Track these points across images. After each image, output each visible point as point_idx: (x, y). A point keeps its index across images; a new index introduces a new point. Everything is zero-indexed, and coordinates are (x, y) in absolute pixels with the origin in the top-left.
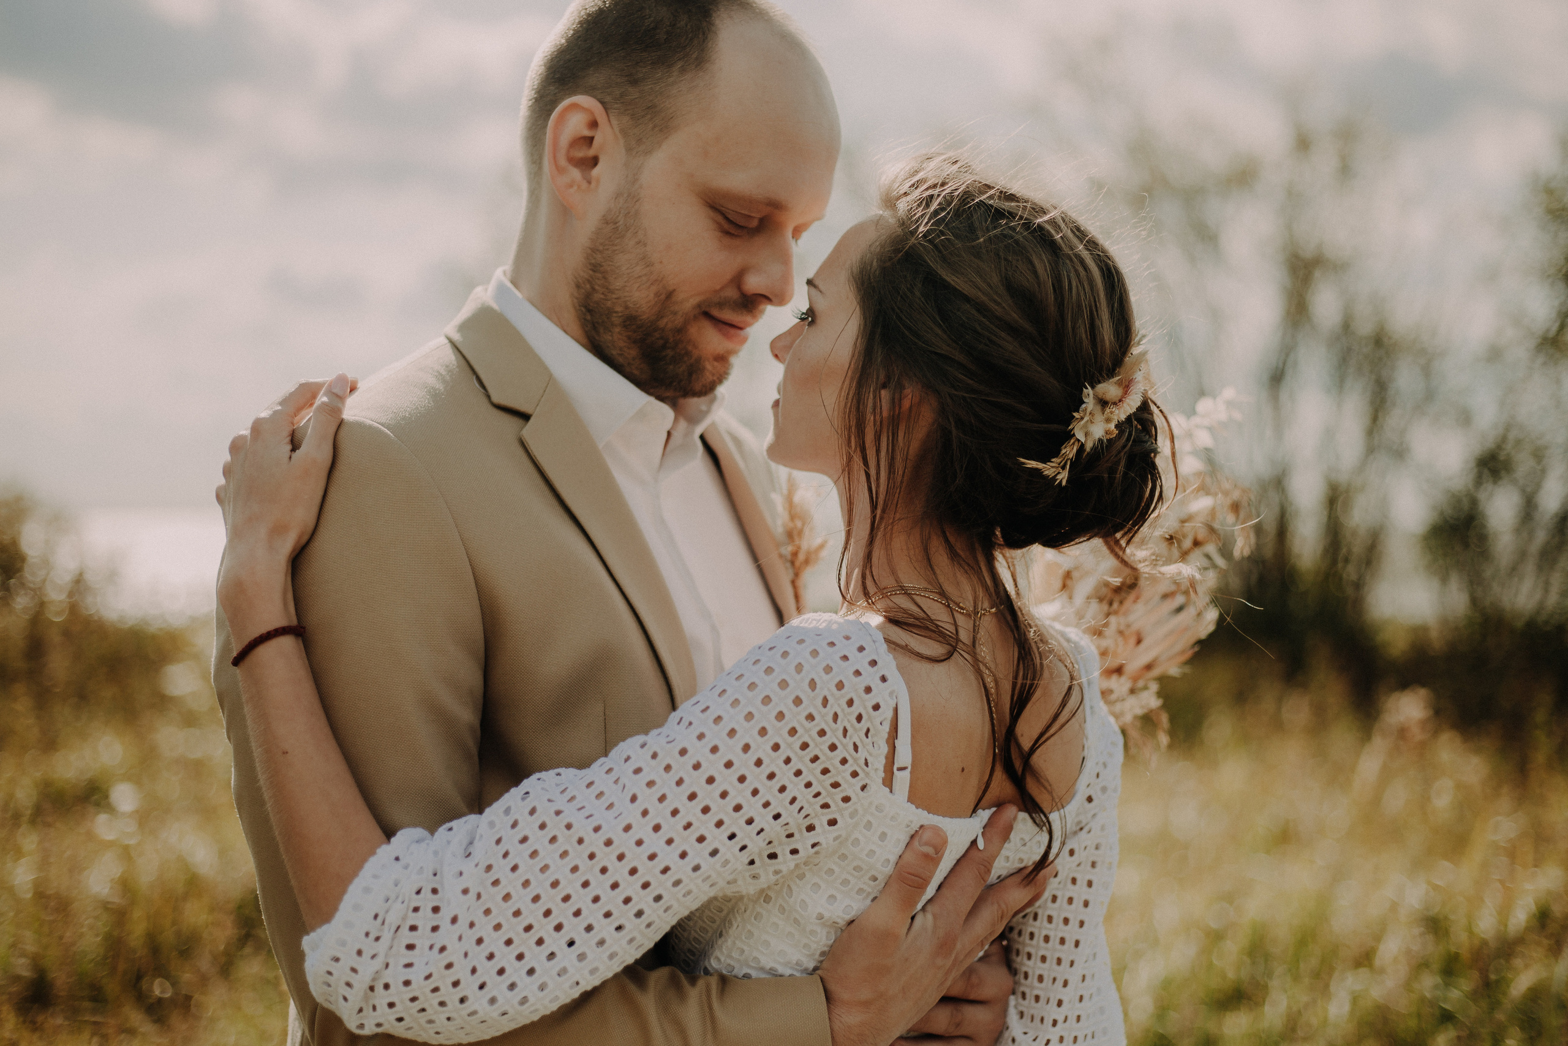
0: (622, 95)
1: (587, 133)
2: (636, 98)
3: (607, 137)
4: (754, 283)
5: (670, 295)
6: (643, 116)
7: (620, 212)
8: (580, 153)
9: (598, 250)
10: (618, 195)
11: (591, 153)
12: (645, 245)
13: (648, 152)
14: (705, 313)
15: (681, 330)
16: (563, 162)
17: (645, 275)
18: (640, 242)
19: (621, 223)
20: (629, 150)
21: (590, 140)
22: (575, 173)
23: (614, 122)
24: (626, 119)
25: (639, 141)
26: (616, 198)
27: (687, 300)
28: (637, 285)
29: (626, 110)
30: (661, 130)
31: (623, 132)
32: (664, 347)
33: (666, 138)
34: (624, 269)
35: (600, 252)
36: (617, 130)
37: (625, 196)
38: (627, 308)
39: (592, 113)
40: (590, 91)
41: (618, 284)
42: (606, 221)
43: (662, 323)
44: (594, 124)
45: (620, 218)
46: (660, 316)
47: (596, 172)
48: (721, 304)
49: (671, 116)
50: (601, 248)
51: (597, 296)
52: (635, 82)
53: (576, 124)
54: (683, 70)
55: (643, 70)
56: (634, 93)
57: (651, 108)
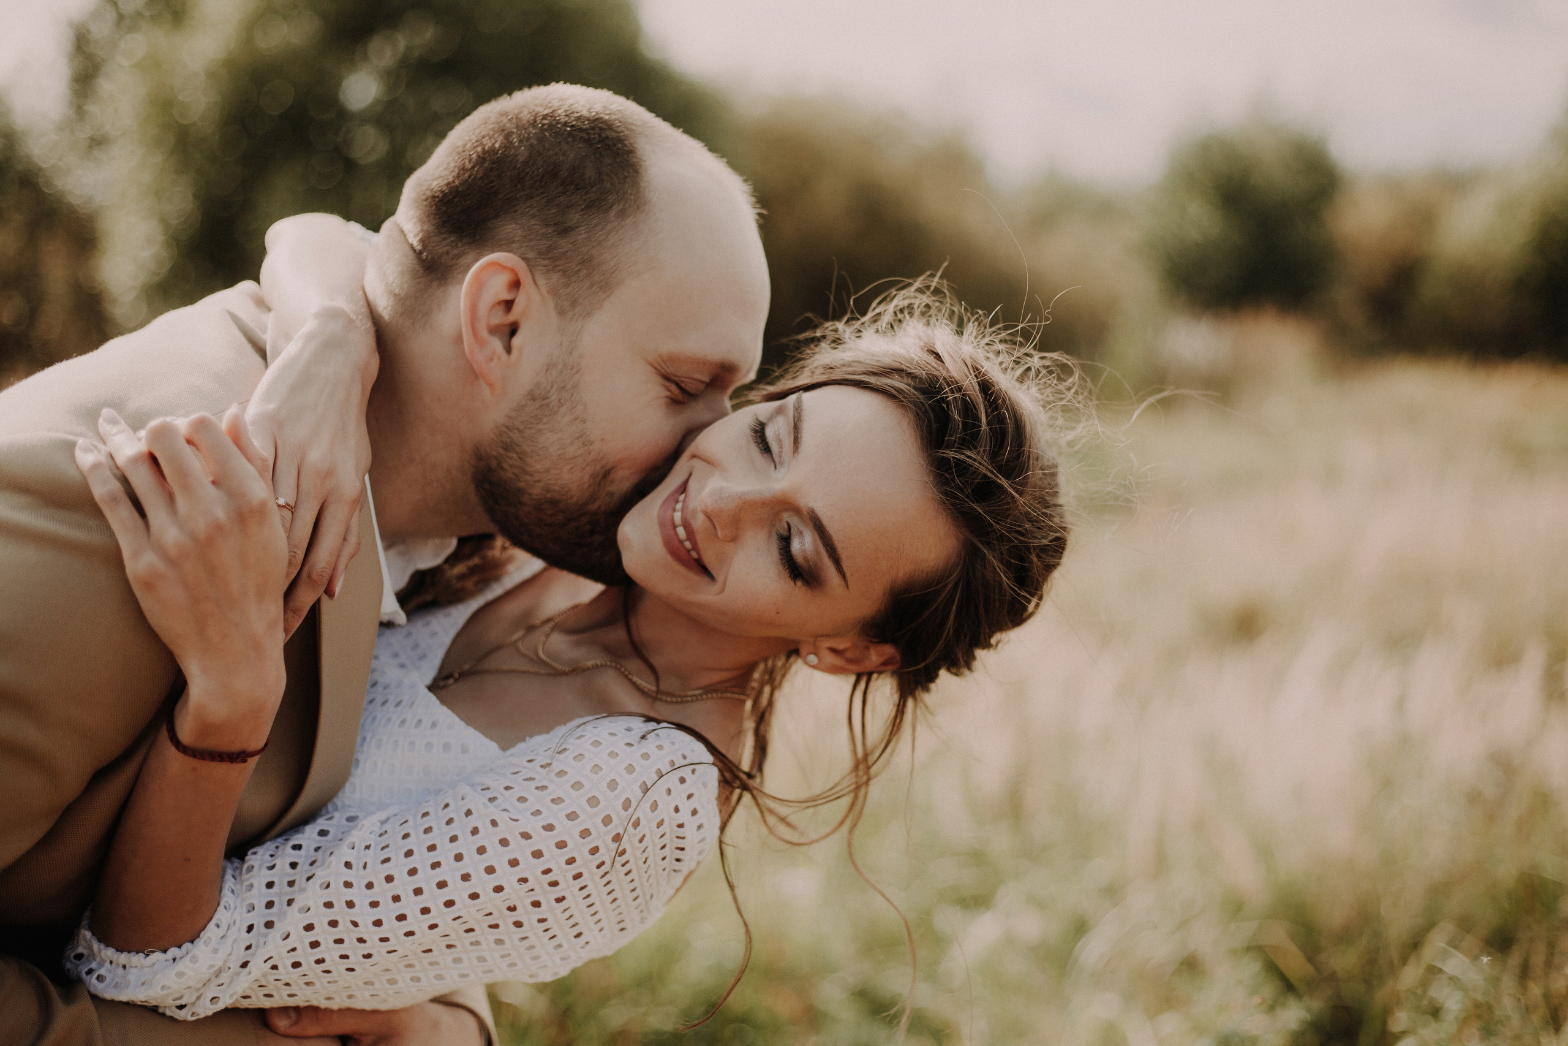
0: (549, 249)
1: (507, 296)
2: (567, 251)
3: (533, 299)
6: (577, 272)
7: (552, 387)
8: (502, 321)
9: (518, 429)
10: (549, 367)
11: (511, 318)
12: (584, 421)
13: (588, 314)
16: (483, 331)
17: (581, 455)
18: (576, 419)
19: (552, 399)
20: (561, 313)
21: (509, 305)
22: (496, 344)
23: (541, 281)
24: (556, 277)
25: (574, 303)
26: (547, 370)
27: (626, 479)
28: (569, 467)
29: (556, 266)
30: (601, 288)
31: (554, 292)
33: (608, 296)
34: (551, 450)
35: (520, 431)
36: (544, 290)
37: (560, 367)
38: (548, 491)
39: (513, 271)
40: (509, 245)
41: (537, 465)
42: (532, 396)
44: (516, 284)
45: (552, 392)
46: (593, 498)
47: (516, 341)
49: (614, 269)
50: (521, 427)
51: (505, 474)
52: (564, 231)
53: (497, 287)
54: (622, 214)
55: (574, 217)
56: (564, 244)
57: (587, 262)
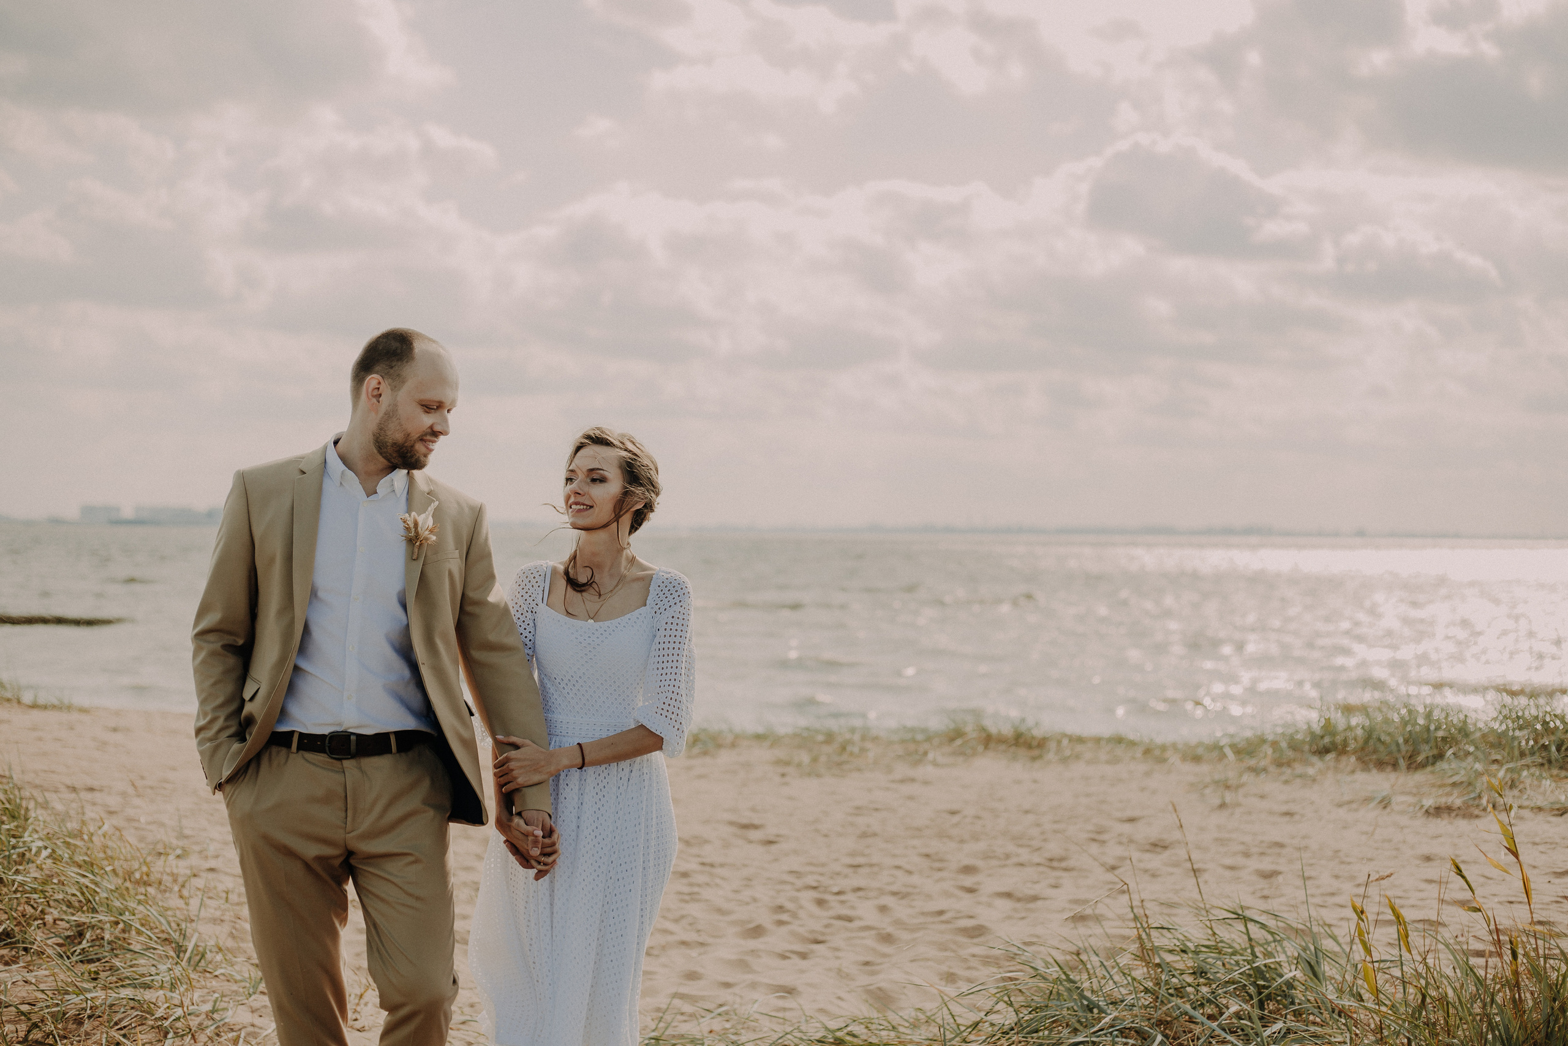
0: (388, 372)
1: (377, 387)
2: (393, 373)
3: (385, 388)
4: (437, 428)
5: (408, 435)
6: (396, 379)
7: (390, 410)
8: (376, 393)
9: (382, 424)
11: (379, 392)
12: (399, 420)
13: (399, 390)
14: (422, 439)
15: (412, 446)
16: (370, 397)
17: (400, 429)
18: (397, 419)
20: (392, 390)
21: (379, 388)
22: (374, 400)
23: (386, 382)
24: (390, 380)
25: (395, 387)
26: (389, 406)
27: (415, 436)
28: (397, 432)
29: (390, 378)
30: (402, 382)
31: (390, 385)
32: (407, 453)
33: (404, 384)
34: (392, 428)
36: (387, 384)
37: (393, 406)
38: (393, 440)
39: (378, 380)
40: (377, 373)
41: (390, 433)
42: (385, 414)
43: (406, 444)
44: (379, 383)
45: (392, 413)
46: (405, 442)
47: (380, 399)
48: (426, 435)
49: (406, 377)
51: (381, 438)
52: (392, 367)
53: (374, 384)
54: (407, 362)
55: (394, 364)
56: (392, 371)
57: (399, 375)
